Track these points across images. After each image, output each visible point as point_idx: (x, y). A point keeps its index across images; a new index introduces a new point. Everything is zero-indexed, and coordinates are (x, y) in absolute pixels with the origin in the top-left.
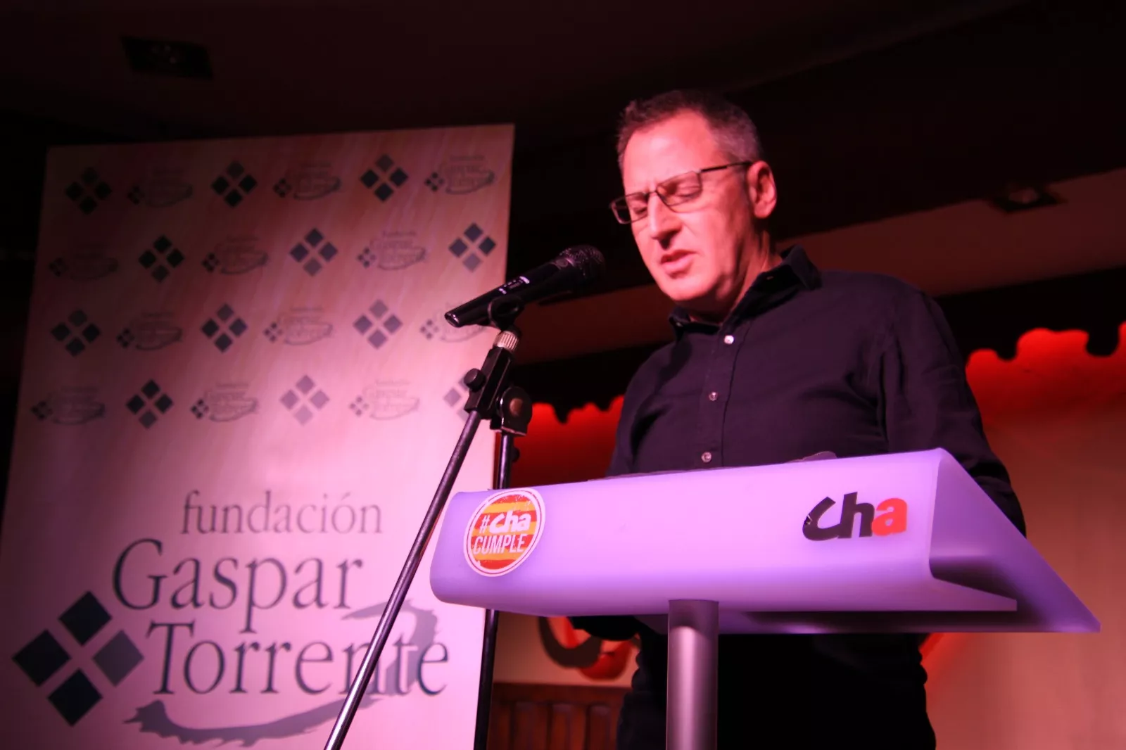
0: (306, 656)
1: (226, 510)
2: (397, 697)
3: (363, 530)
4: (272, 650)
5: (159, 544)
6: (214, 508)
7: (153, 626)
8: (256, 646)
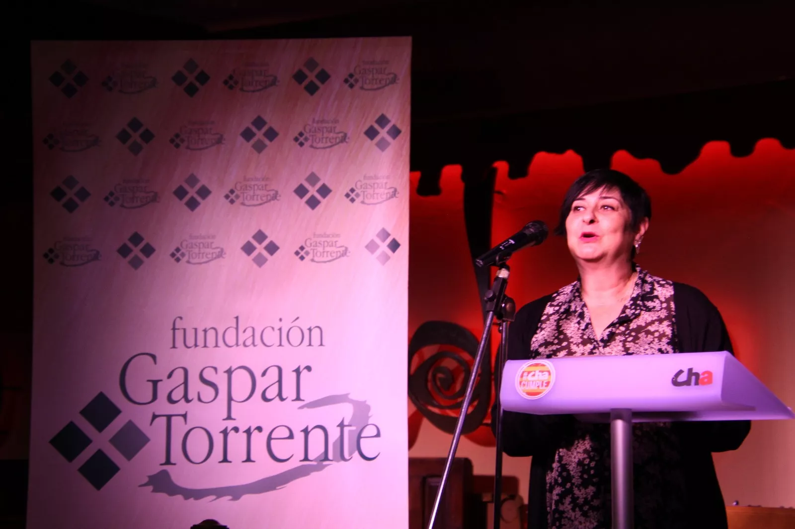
0: (273, 436)
1: (205, 331)
2: (343, 462)
3: (310, 345)
4: (248, 432)
5: (154, 357)
6: (196, 330)
7: (155, 417)
8: (236, 429)
